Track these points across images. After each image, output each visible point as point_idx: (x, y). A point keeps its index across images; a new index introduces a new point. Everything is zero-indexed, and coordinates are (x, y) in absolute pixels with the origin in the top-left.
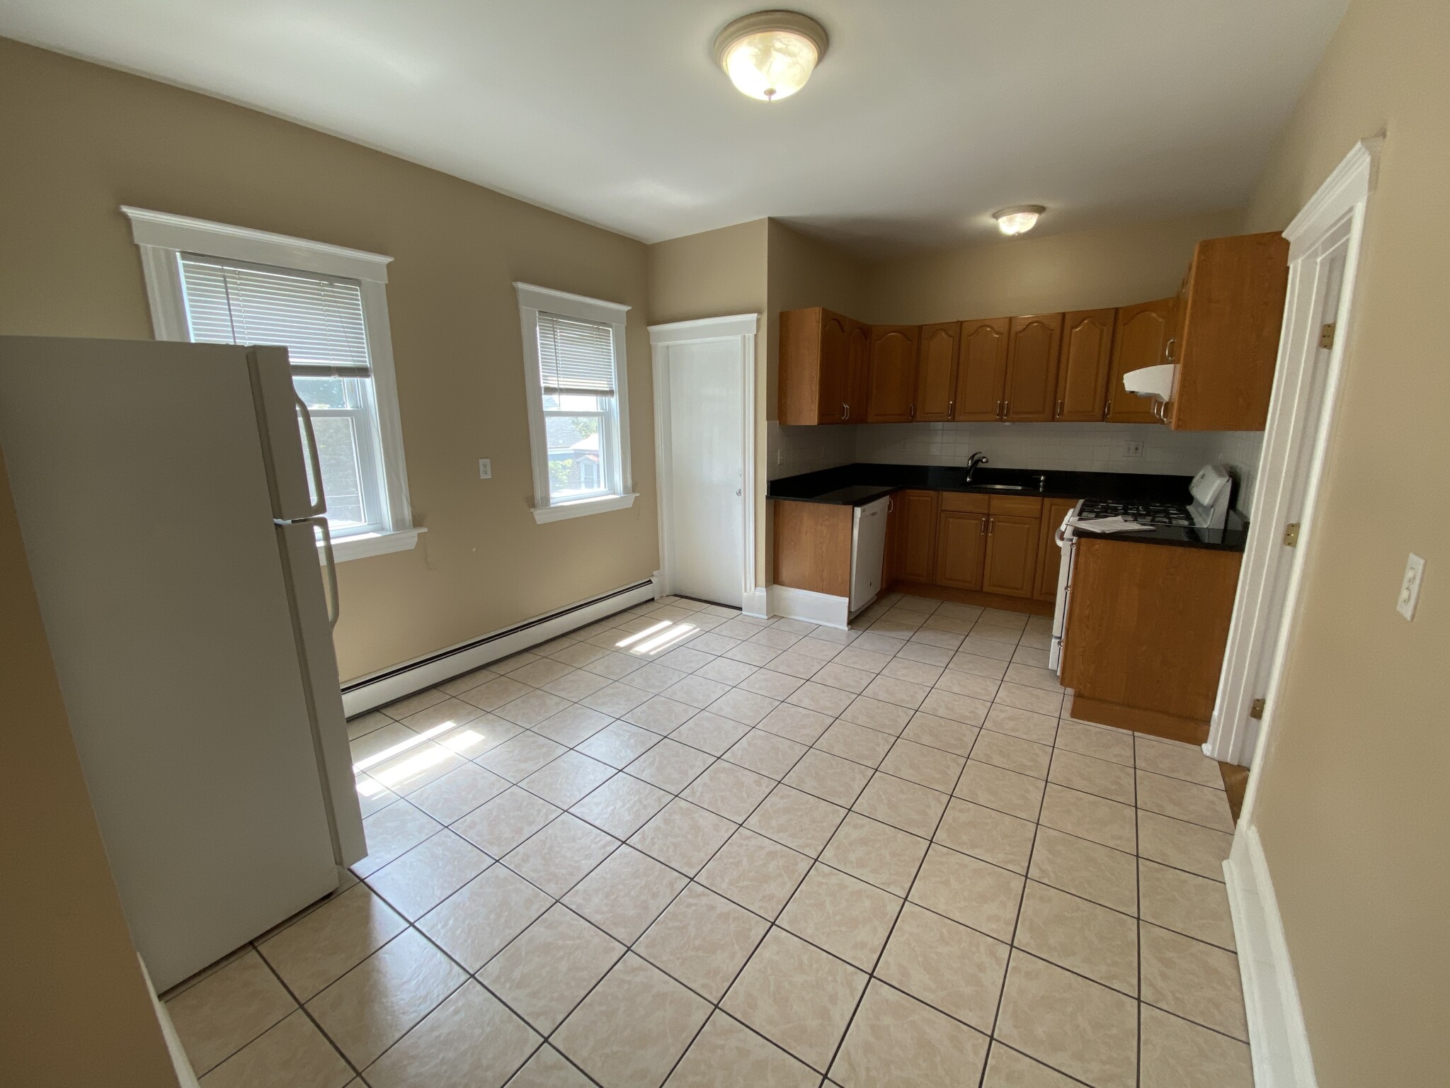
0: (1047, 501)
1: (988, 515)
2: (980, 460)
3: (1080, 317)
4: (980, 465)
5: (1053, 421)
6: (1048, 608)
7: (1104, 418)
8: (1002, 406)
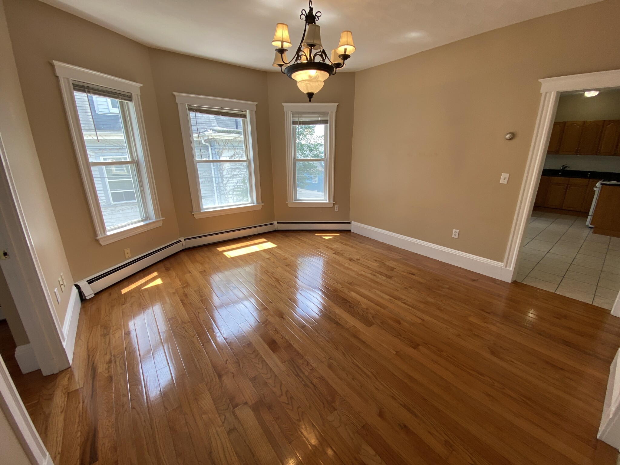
0: (591, 180)
1: (568, 185)
2: (566, 167)
3: (610, 122)
4: (566, 169)
5: (596, 155)
6: (586, 214)
7: (615, 154)
8: (577, 150)
